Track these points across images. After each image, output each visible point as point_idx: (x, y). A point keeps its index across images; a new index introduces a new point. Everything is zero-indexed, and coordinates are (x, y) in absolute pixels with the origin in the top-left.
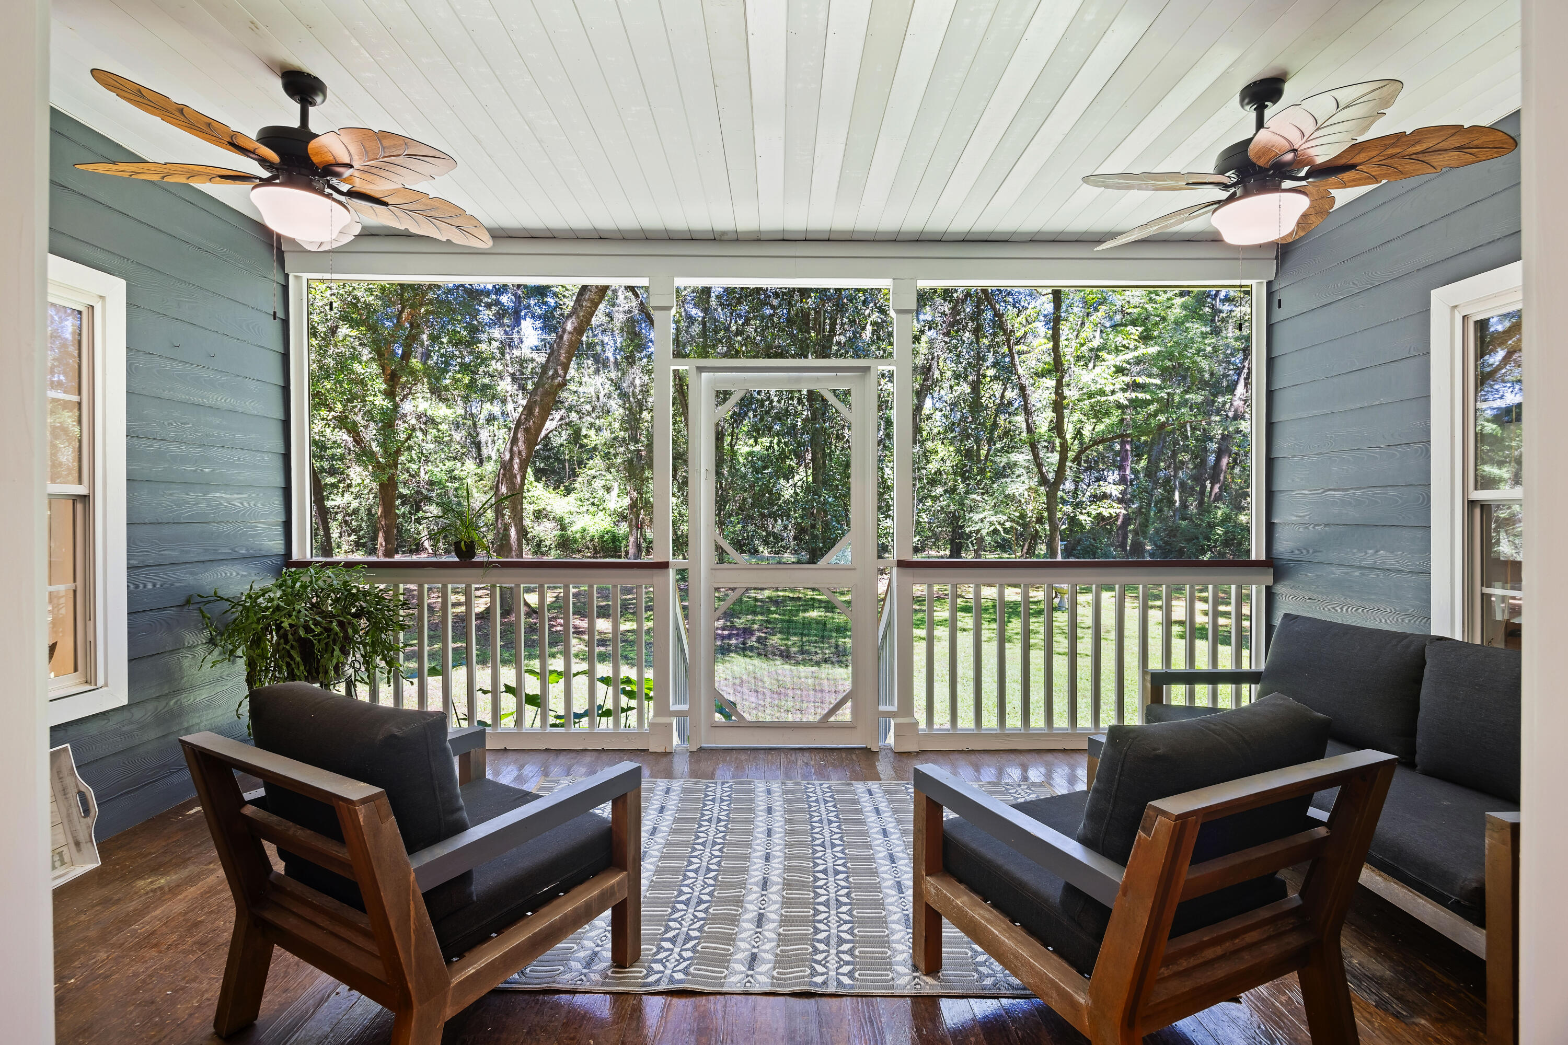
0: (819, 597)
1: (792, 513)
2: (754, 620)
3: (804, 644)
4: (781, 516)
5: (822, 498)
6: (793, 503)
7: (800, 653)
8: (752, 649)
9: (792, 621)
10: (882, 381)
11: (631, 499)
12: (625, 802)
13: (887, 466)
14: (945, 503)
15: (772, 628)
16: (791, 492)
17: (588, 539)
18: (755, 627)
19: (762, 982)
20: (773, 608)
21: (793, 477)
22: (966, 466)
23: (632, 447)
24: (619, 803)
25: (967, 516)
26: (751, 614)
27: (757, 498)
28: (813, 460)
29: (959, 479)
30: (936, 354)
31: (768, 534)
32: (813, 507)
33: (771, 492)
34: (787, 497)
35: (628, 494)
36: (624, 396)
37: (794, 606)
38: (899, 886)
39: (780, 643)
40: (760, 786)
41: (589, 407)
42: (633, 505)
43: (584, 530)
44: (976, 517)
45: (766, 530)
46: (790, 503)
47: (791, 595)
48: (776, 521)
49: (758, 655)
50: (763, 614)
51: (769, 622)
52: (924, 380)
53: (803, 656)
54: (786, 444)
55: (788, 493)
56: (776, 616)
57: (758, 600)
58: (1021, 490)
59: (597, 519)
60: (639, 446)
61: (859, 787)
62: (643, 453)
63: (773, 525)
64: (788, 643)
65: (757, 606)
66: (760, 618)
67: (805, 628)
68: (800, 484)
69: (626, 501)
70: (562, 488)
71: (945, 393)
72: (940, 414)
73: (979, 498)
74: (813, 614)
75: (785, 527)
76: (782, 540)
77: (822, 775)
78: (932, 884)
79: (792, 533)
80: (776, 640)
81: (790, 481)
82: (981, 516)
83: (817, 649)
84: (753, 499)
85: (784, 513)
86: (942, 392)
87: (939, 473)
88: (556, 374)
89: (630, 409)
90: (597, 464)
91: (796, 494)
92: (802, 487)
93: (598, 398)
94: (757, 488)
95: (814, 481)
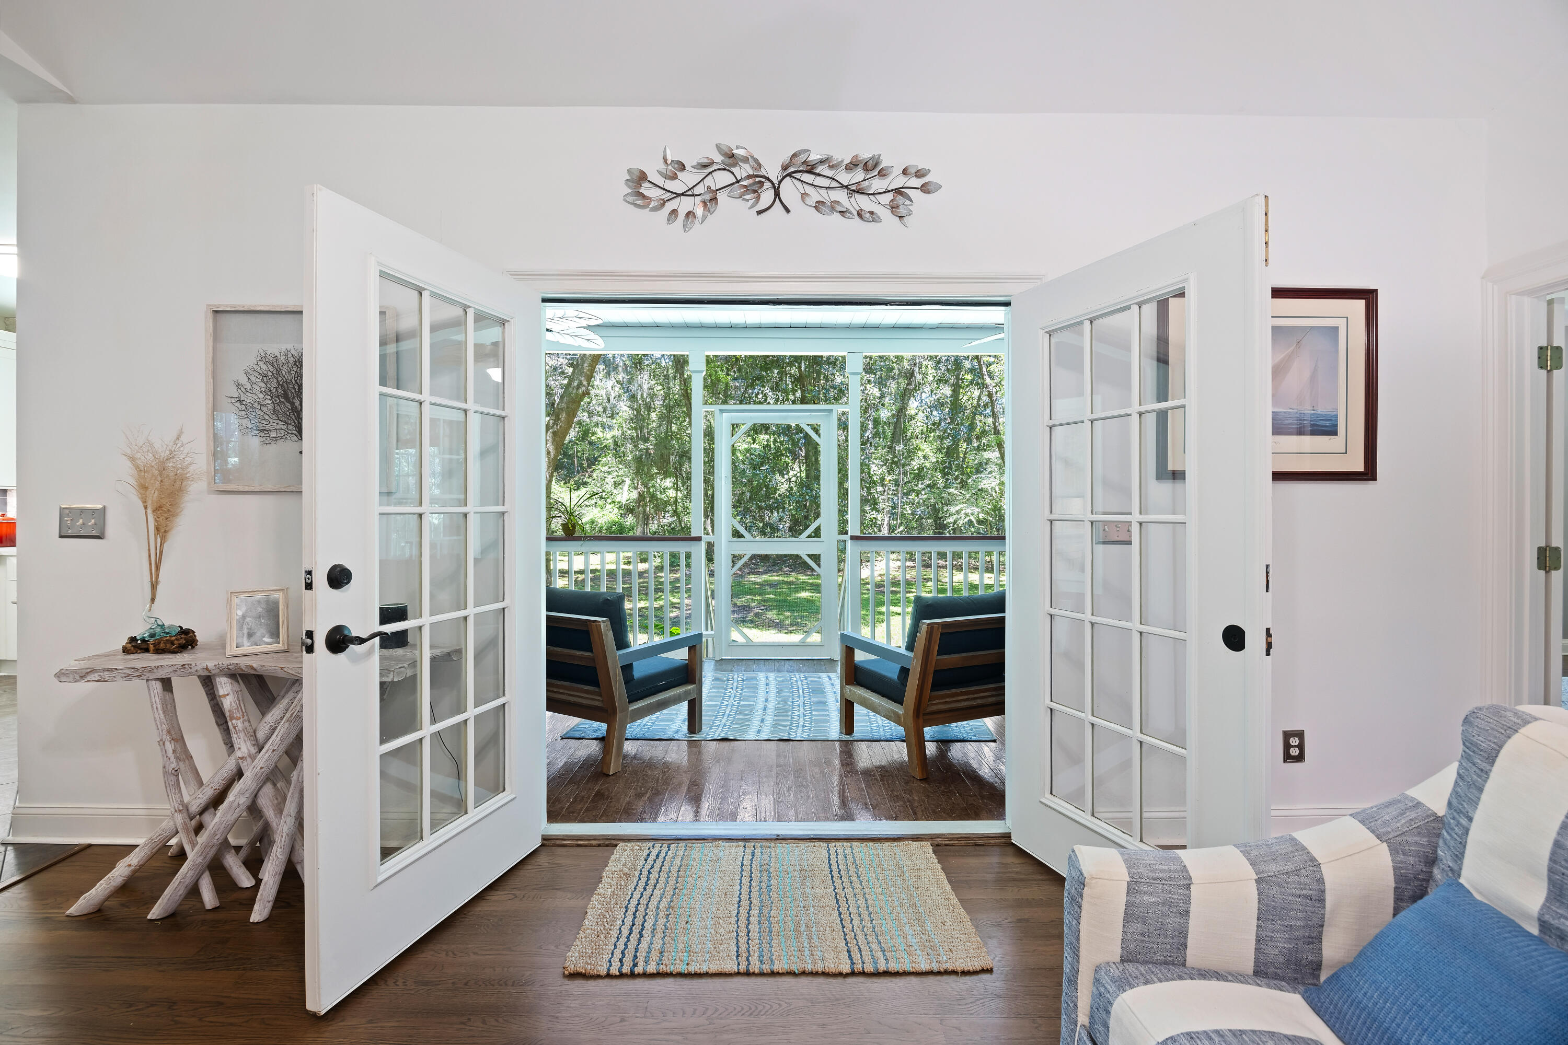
0: (811, 581)
1: (787, 506)
2: (752, 600)
3: (795, 618)
4: (777, 508)
5: (814, 493)
6: (788, 497)
7: (791, 625)
8: (751, 621)
9: (786, 601)
10: (868, 386)
11: (639, 493)
12: (695, 650)
13: (873, 463)
14: (926, 496)
15: (767, 605)
16: (786, 486)
17: (597, 530)
18: (753, 605)
19: (764, 736)
20: (769, 590)
21: (787, 474)
22: (946, 462)
23: (641, 446)
24: (692, 649)
25: (945, 508)
26: (751, 594)
27: (755, 492)
28: (806, 457)
29: (939, 475)
30: (918, 361)
31: (765, 526)
32: (806, 500)
33: (767, 487)
34: (782, 490)
35: (636, 488)
36: (633, 397)
37: (788, 588)
38: (835, 692)
39: (775, 617)
40: (761, 675)
41: (600, 409)
42: (641, 497)
43: (593, 522)
44: (953, 509)
45: (762, 520)
46: (786, 496)
47: (785, 579)
48: (772, 513)
49: (757, 626)
50: (760, 594)
51: (766, 601)
52: (908, 384)
53: (795, 626)
54: (781, 443)
55: (783, 488)
56: (771, 596)
57: (755, 583)
58: (993, 484)
59: (605, 512)
60: (649, 445)
61: (823, 676)
62: (652, 452)
63: (770, 517)
64: (781, 617)
65: (756, 588)
66: (758, 598)
67: (798, 606)
68: (794, 479)
69: (634, 495)
70: (572, 482)
71: (926, 395)
72: (923, 415)
73: (956, 492)
74: (804, 594)
75: (781, 519)
76: (778, 530)
77: (799, 671)
78: (848, 688)
79: (787, 525)
80: (772, 615)
81: (786, 476)
82: (958, 508)
83: (807, 622)
84: (751, 492)
85: (779, 506)
86: (924, 395)
87: (921, 469)
88: (580, 385)
89: (638, 410)
90: (608, 460)
91: (791, 489)
92: (796, 482)
93: (609, 401)
94: (755, 483)
95: (807, 477)
